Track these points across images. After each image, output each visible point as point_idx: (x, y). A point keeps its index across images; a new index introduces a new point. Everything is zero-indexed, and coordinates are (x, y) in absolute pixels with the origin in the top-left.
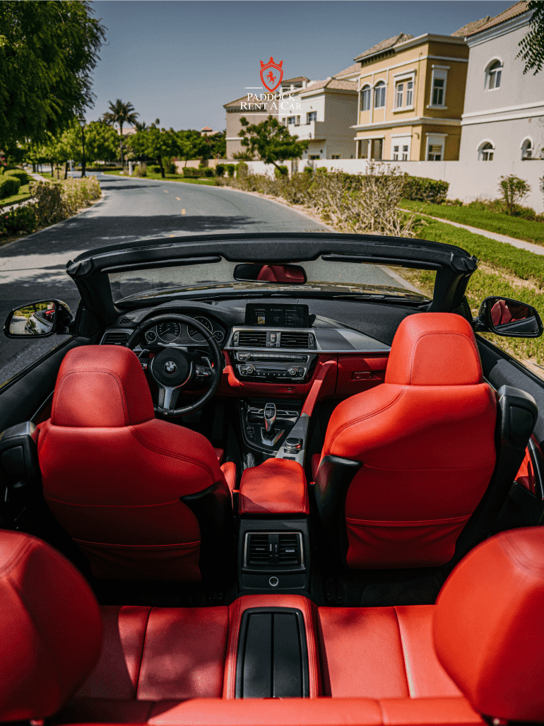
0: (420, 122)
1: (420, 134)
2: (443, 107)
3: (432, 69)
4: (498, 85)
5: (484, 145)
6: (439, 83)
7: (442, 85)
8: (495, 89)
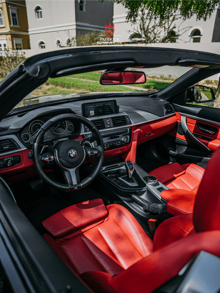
0: (9, 33)
1: (10, 38)
2: (18, 26)
3: (9, 8)
4: (41, 17)
5: (41, 42)
6: (14, 15)
7: (15, 16)
8: (40, 19)
